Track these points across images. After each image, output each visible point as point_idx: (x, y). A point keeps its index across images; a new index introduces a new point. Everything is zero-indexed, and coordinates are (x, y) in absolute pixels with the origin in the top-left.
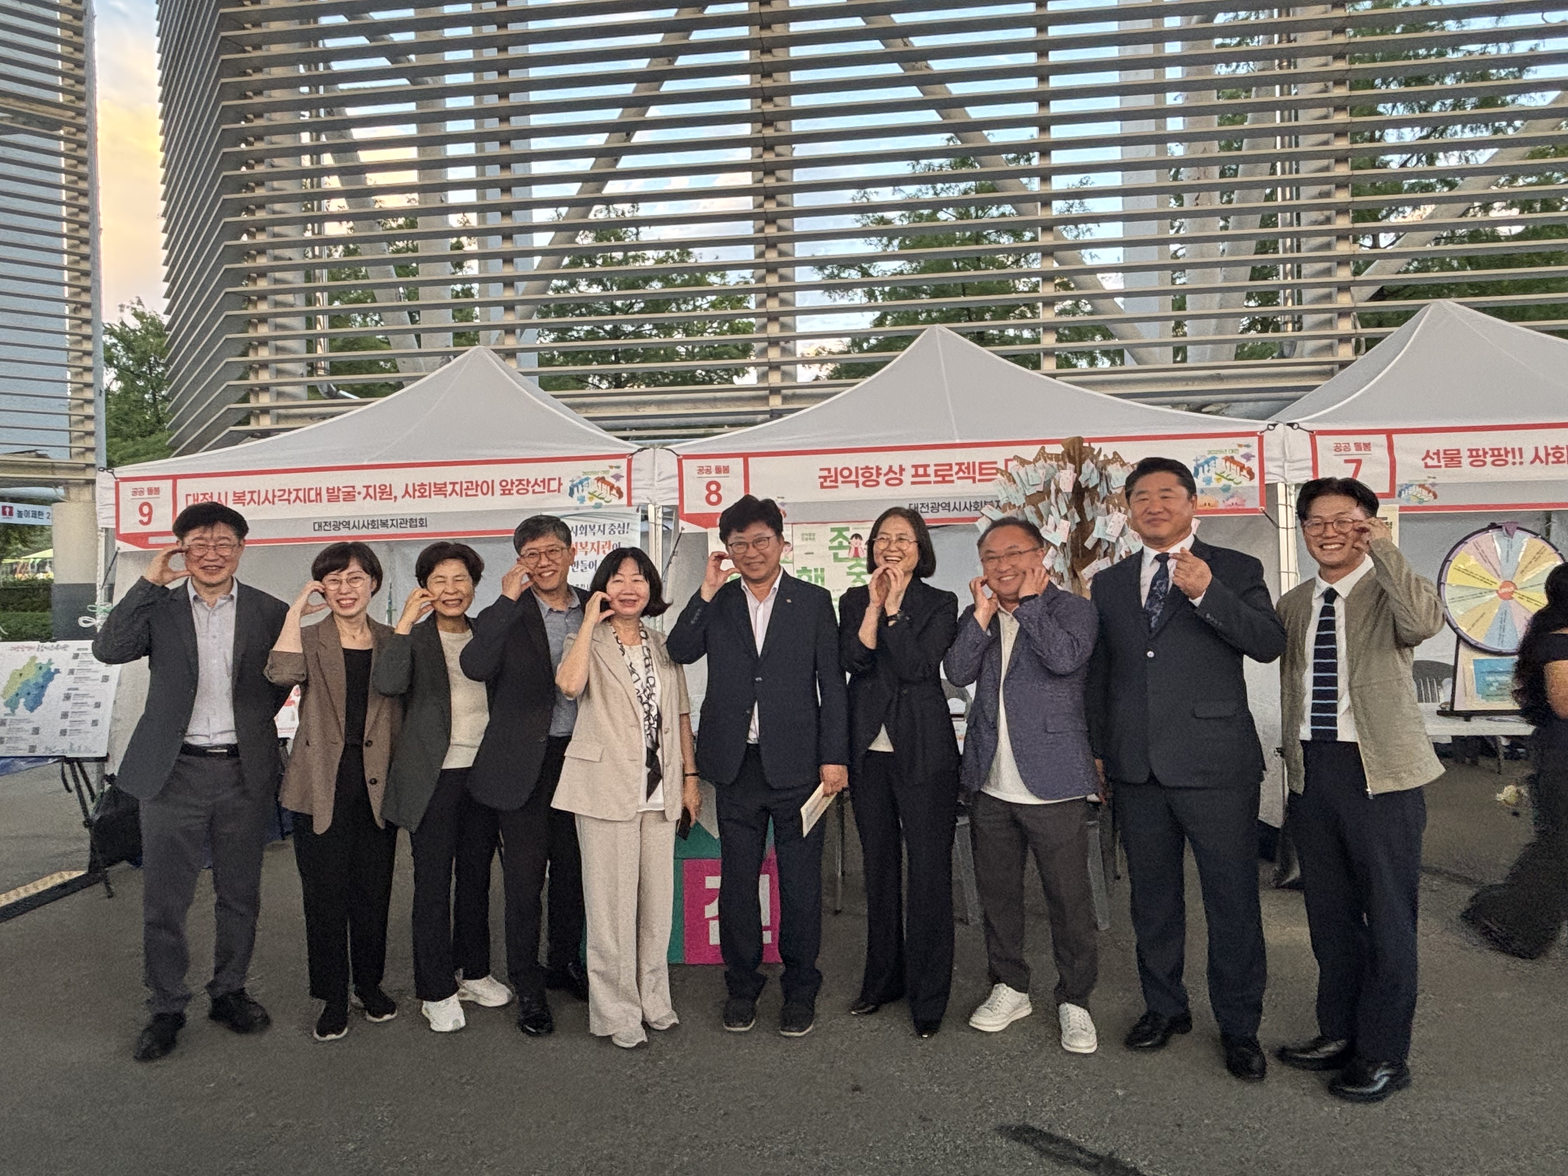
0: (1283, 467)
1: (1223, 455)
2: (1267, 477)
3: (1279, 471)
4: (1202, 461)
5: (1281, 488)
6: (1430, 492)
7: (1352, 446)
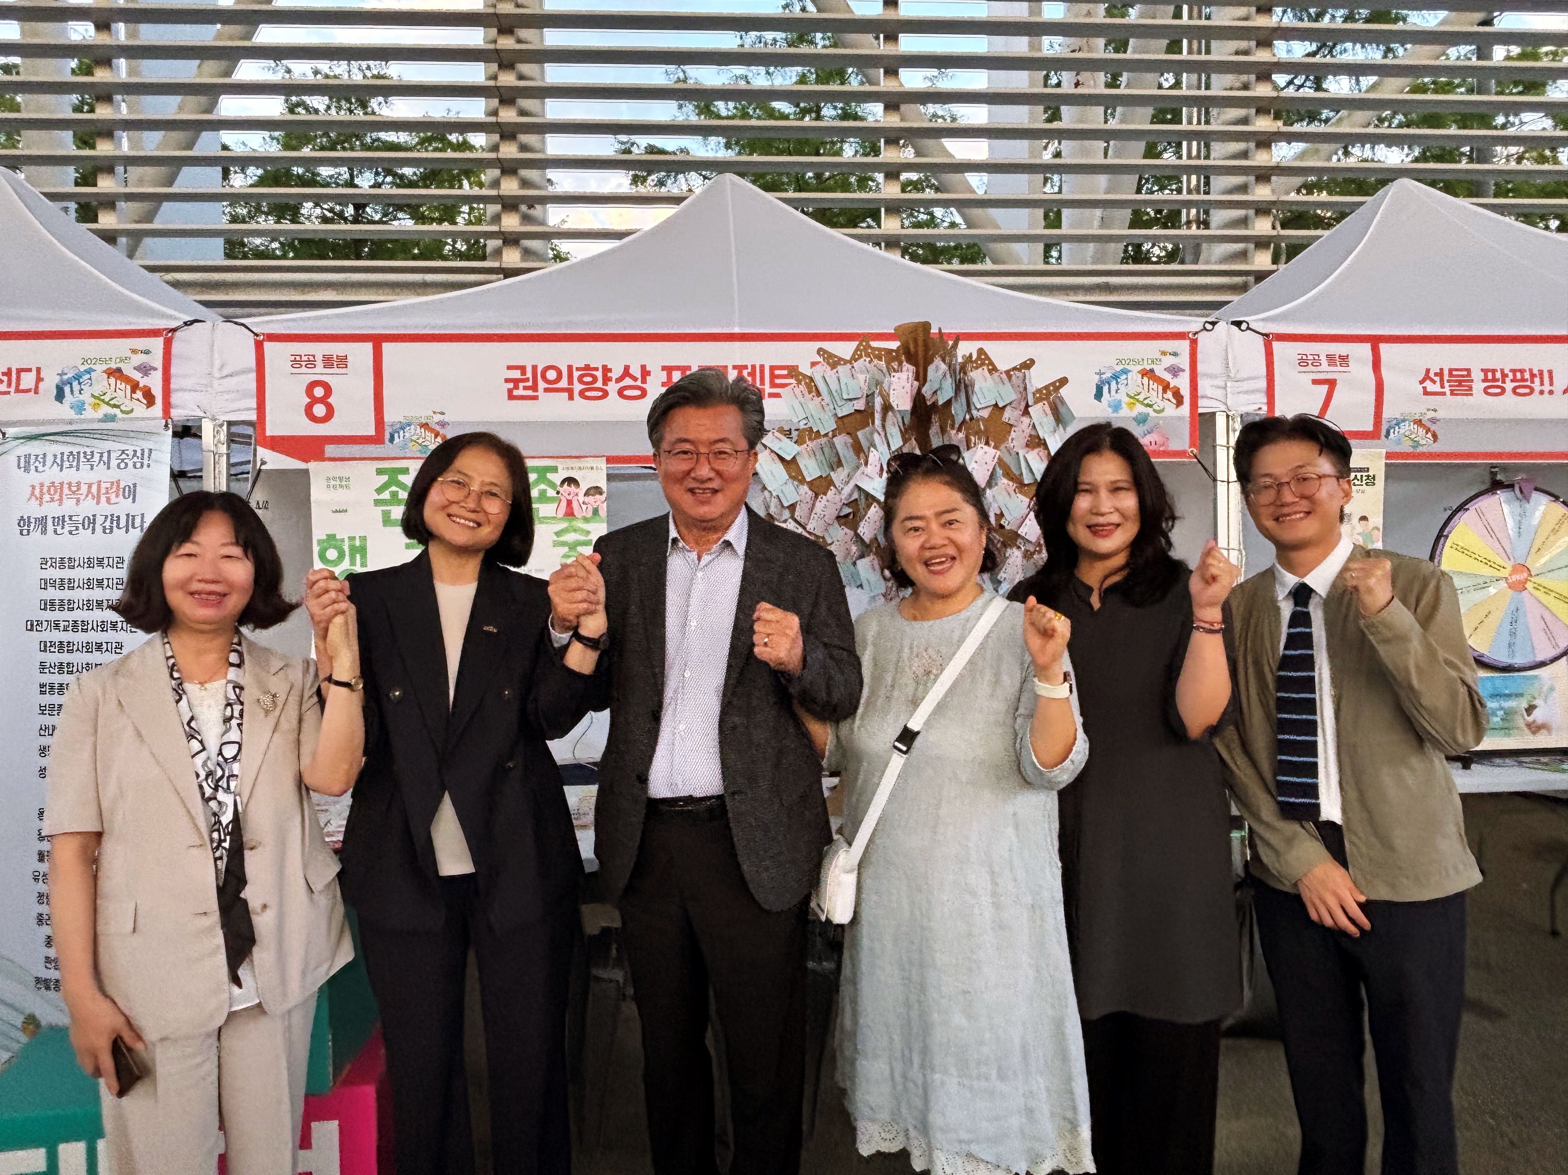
0: (1225, 388)
1: (1140, 368)
2: (1201, 402)
3: (1219, 393)
4: (1108, 375)
5: (1220, 421)
6: (1428, 430)
7: (1323, 358)
